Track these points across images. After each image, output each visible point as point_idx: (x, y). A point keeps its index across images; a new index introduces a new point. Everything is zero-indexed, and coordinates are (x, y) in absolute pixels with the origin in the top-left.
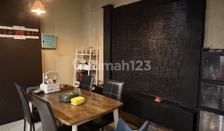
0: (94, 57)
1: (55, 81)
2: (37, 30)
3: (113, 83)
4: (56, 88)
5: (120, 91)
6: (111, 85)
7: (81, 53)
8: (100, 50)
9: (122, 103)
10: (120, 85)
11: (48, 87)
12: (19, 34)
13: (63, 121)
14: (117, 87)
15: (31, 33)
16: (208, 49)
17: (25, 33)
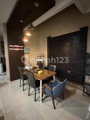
0: (43, 56)
1: (31, 65)
2: (23, 47)
3: (52, 66)
4: (31, 68)
5: (55, 69)
6: (51, 67)
7: (38, 55)
8: (46, 54)
9: (56, 73)
10: (55, 66)
11: (29, 67)
12: (17, 48)
13: (37, 79)
14: (54, 67)
15: (21, 48)
16: (88, 53)
17: (19, 48)
